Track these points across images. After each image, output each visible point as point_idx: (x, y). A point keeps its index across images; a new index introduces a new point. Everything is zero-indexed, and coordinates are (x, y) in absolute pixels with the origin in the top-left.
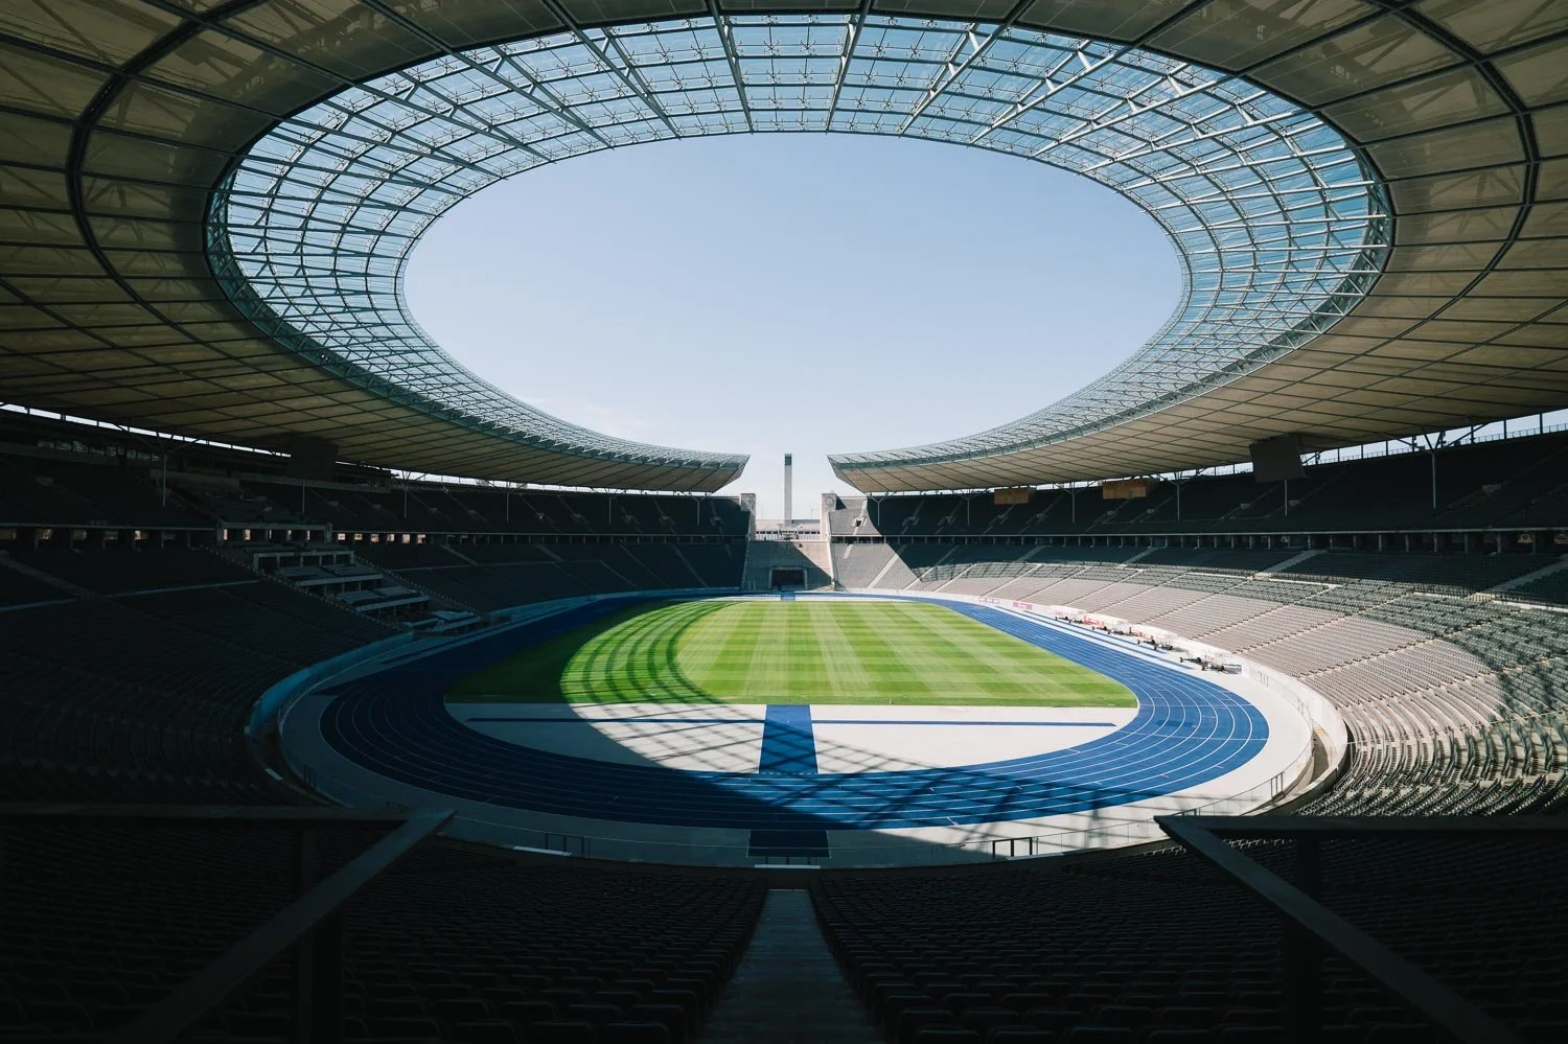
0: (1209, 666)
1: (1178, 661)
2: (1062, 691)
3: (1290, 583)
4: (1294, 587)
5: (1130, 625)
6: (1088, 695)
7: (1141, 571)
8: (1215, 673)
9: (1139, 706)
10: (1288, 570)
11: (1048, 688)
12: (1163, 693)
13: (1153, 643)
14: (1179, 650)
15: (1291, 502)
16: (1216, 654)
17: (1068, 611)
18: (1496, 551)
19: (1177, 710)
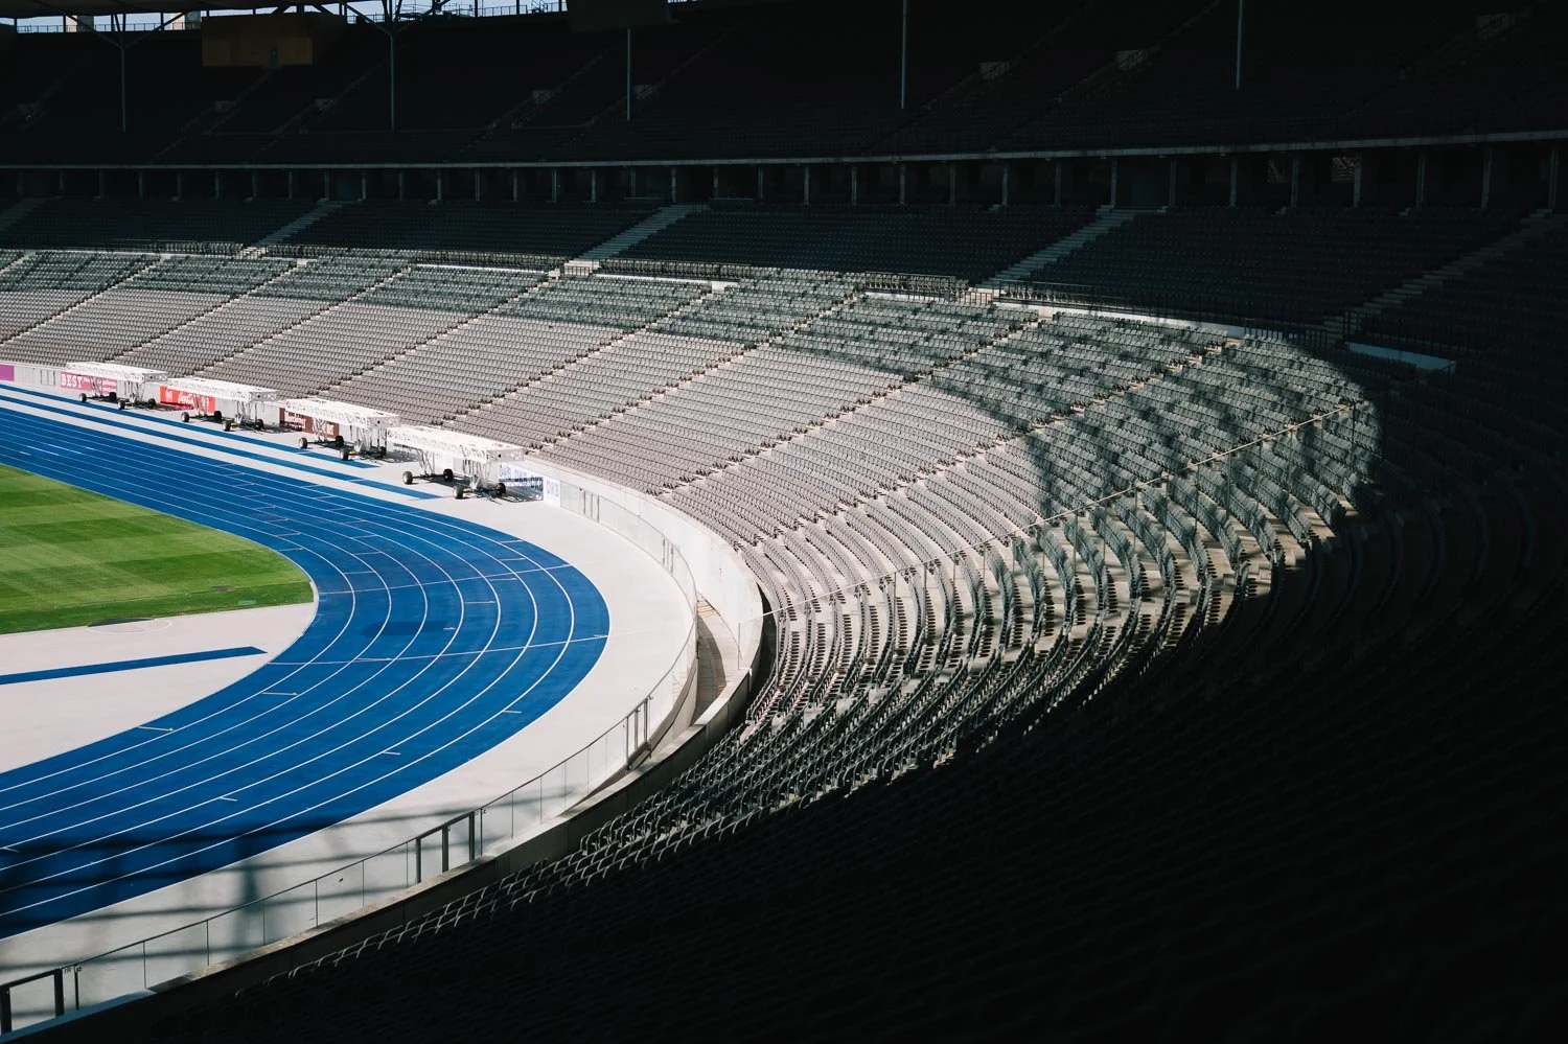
0: (473, 486)
1: (401, 483)
2: (111, 583)
3: (648, 286)
4: (655, 291)
5: (281, 404)
6: (184, 585)
7: (302, 262)
8: (485, 503)
9: (316, 598)
10: (634, 252)
11: (72, 578)
12: (377, 561)
13: (339, 443)
14: (401, 457)
15: (639, 89)
16: (490, 455)
17: (120, 375)
18: (1000, 202)
19: (407, 597)
